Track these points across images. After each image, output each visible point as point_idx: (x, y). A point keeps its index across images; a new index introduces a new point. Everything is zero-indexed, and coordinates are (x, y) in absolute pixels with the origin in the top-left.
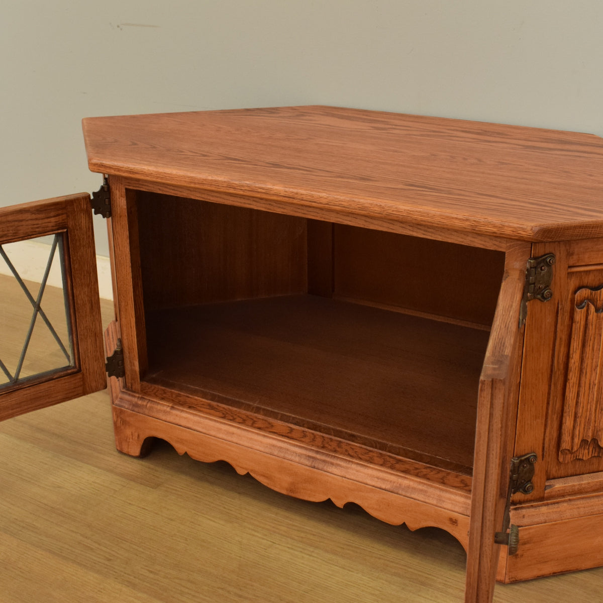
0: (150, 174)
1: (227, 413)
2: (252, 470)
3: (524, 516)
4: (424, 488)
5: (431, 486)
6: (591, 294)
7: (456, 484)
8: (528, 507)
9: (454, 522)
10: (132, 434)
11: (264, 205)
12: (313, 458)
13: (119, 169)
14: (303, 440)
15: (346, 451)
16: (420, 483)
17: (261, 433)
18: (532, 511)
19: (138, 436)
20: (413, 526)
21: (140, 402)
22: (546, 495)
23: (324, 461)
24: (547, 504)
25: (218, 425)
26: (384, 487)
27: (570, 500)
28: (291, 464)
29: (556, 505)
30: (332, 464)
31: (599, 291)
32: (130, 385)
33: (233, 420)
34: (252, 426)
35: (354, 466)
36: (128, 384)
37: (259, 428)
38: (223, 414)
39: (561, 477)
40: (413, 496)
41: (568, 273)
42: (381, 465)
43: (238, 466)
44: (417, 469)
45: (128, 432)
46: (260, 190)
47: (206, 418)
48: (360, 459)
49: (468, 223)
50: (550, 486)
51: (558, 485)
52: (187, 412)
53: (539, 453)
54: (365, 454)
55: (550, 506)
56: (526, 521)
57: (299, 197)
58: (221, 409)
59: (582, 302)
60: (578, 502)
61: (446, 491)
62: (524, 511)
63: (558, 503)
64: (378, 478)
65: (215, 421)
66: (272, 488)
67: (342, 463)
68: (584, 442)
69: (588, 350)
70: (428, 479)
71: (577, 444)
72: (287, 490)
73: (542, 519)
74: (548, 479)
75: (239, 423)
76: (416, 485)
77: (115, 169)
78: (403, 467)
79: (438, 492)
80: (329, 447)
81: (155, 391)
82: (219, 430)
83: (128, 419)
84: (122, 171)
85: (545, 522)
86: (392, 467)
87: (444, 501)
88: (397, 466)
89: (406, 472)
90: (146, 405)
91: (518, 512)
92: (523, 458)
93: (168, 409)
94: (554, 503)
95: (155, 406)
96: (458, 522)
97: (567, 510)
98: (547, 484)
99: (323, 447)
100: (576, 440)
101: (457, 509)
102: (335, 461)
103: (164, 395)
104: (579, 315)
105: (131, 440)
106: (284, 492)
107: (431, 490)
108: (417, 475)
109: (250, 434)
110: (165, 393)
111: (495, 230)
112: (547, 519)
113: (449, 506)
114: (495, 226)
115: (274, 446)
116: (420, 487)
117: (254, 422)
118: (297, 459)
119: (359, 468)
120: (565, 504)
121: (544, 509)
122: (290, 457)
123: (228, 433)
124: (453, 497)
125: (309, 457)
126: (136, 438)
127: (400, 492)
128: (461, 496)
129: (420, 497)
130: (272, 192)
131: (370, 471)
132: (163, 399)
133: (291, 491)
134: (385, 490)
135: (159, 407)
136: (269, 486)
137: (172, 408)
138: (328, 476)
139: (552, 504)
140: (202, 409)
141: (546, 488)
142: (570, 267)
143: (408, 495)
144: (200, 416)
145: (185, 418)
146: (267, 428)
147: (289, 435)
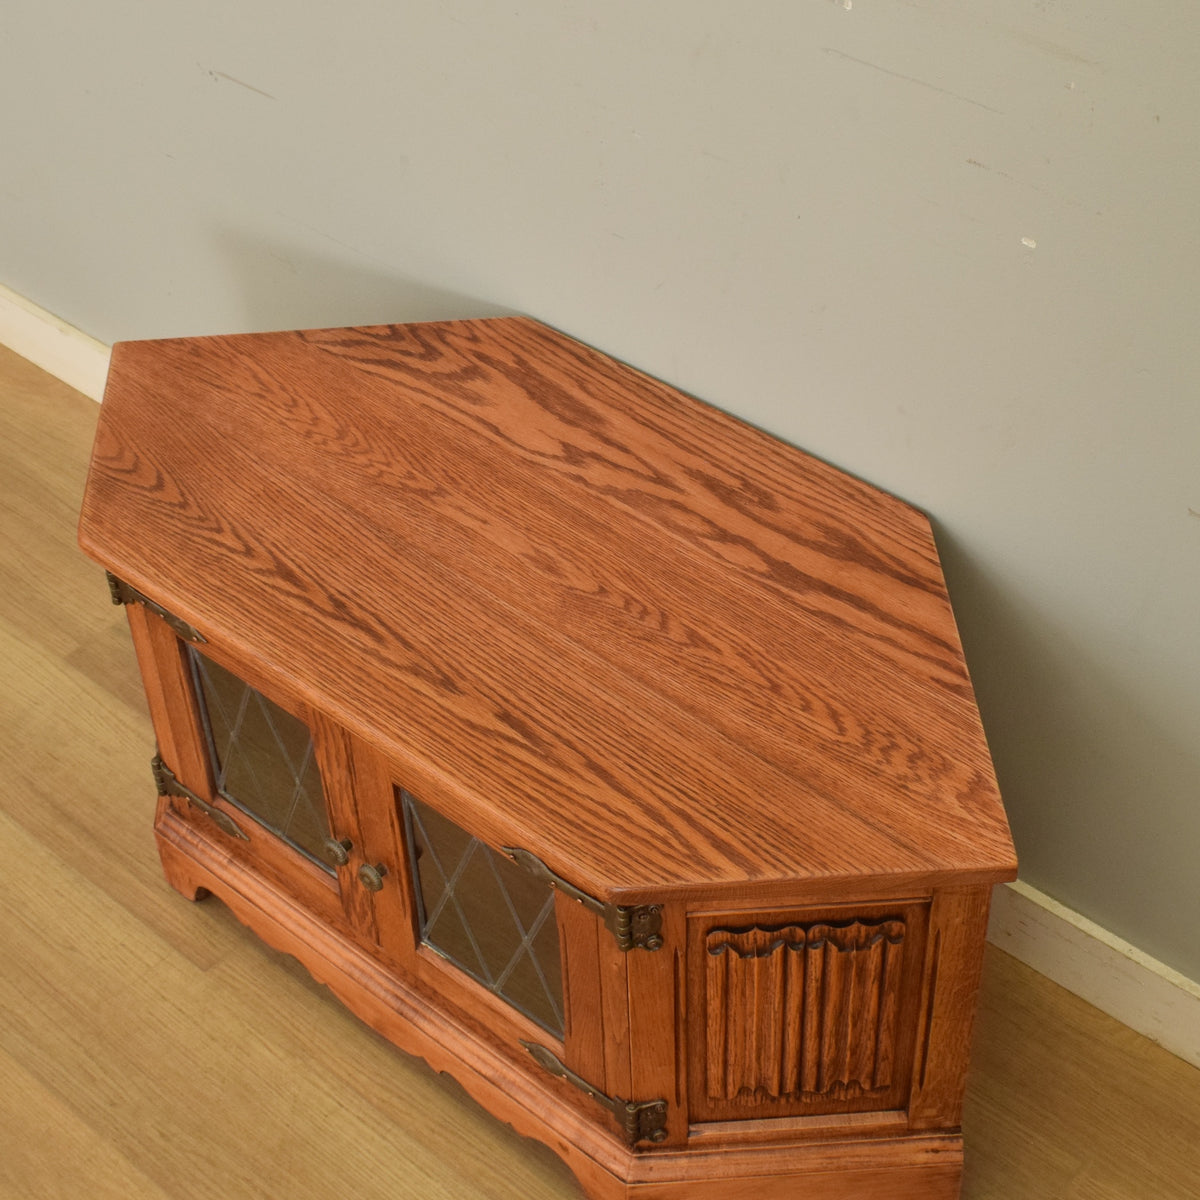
2: (330, 983)
3: (651, 1169)
4: (533, 1091)
5: (543, 1093)
6: (732, 937)
7: (571, 1101)
8: (660, 1157)
9: (563, 1147)
10: (182, 875)
12: (402, 1000)
16: (530, 1082)
17: (341, 940)
18: (664, 1162)
19: (190, 879)
20: (521, 1130)
21: (189, 837)
22: (690, 1142)
23: (416, 1010)
24: (690, 1156)
25: (287, 908)
26: (484, 1072)
27: (726, 1152)
28: (375, 1000)
29: (703, 1159)
30: (426, 1018)
31: (745, 935)
32: (176, 808)
35: (451, 1030)
37: (340, 931)
39: (717, 1121)
40: (516, 1096)
42: (485, 1039)
43: (314, 971)
44: (526, 1062)
45: (177, 869)
48: (461, 1020)
50: (697, 1133)
51: (709, 1132)
52: (249, 875)
53: (672, 1099)
54: (467, 1018)
55: (695, 1159)
56: (653, 1175)
59: (718, 946)
61: (559, 1105)
62: (652, 1163)
63: (706, 1154)
64: (479, 1058)
67: (437, 1021)
68: (743, 1090)
69: (735, 998)
70: (540, 1081)
71: (733, 1093)
73: (679, 1174)
74: (692, 1120)
76: (523, 1084)
78: (510, 1053)
79: (550, 1102)
80: (423, 991)
82: (289, 916)
83: (174, 854)
85: (682, 1179)
86: (498, 1047)
87: (554, 1119)
88: (504, 1048)
89: (514, 1060)
90: (198, 845)
91: (642, 1162)
92: (644, 1106)
93: (226, 862)
94: (701, 1155)
95: (208, 850)
96: (569, 1151)
97: (717, 1166)
98: (692, 1128)
99: (416, 988)
100: (730, 1088)
101: (568, 1134)
102: (430, 1015)
103: (221, 839)
104: (714, 961)
107: (540, 1097)
109: (326, 936)
112: (686, 1175)
113: (559, 1127)
115: (355, 965)
116: (528, 1088)
117: (333, 921)
118: (382, 994)
119: (456, 1034)
120: (718, 1158)
121: (683, 1162)
122: (374, 989)
123: (300, 925)
124: (565, 1116)
125: (398, 997)
126: (189, 882)
127: (504, 1087)
128: (576, 1118)
129: (527, 1102)
131: (469, 1044)
132: (219, 842)
134: (485, 1077)
135: (213, 853)
136: (350, 1009)
137: (231, 861)
138: (417, 1032)
139: (697, 1155)
141: (689, 1133)
142: (690, 912)
143: (513, 1095)
144: (265, 886)
145: (247, 883)
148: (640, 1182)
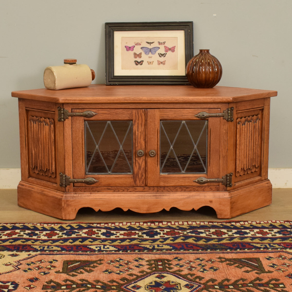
0: (90, 100)
1: (116, 189)
2: (131, 208)
4: (199, 194)
5: (200, 193)
6: (240, 120)
7: (209, 190)
9: (211, 202)
10: (72, 210)
11: (134, 106)
12: (156, 195)
13: (75, 100)
14: (149, 191)
15: (167, 190)
16: (196, 193)
17: (132, 193)
19: (75, 209)
20: (196, 208)
21: (75, 195)
22: (235, 187)
23: (160, 195)
25: (114, 195)
26: (184, 197)
27: (241, 189)
28: (148, 200)
30: (163, 196)
31: (242, 119)
32: (68, 190)
33: (119, 191)
34: (127, 191)
35: (172, 194)
36: (66, 190)
37: (130, 192)
38: (114, 190)
39: (237, 182)
40: (195, 197)
41: (236, 113)
42: (181, 191)
43: (124, 208)
44: (194, 189)
45: (70, 209)
46: (137, 100)
47: (107, 193)
48: (173, 191)
49: (212, 99)
50: (235, 185)
51: (237, 184)
52: (98, 194)
53: (233, 172)
54: (175, 189)
55: (237, 191)
56: (233, 195)
57: (153, 100)
58: (113, 188)
59: (239, 122)
60: (243, 189)
61: (206, 193)
62: (232, 193)
64: (181, 195)
65: (111, 193)
66: (140, 212)
67: (167, 194)
69: (241, 137)
70: (198, 191)
71: (240, 170)
72: (146, 211)
74: (235, 183)
75: (121, 192)
76: (195, 194)
77: (73, 101)
78: (189, 190)
79: (203, 194)
80: (160, 191)
81: (81, 189)
82: (114, 196)
83: (70, 203)
84: (76, 100)
86: (185, 191)
87: (206, 196)
88: (187, 190)
89: (190, 191)
90: (79, 196)
91: (230, 193)
92: (230, 174)
93: (89, 194)
95: (83, 195)
96: (213, 201)
99: (158, 191)
100: (240, 168)
101: (211, 197)
102: (164, 194)
103: (86, 190)
104: (238, 126)
105: (71, 212)
106: (145, 212)
108: (194, 191)
109: (128, 194)
110: (86, 189)
111: (221, 100)
112: (237, 194)
113: (209, 197)
114: (220, 99)
115: (139, 196)
117: (128, 190)
118: (150, 197)
122: (147, 197)
123: (118, 196)
124: (209, 194)
125: (154, 195)
126: (74, 211)
127: (191, 197)
128: (211, 193)
129: (198, 197)
130: (142, 100)
131: (178, 194)
132: (85, 192)
133: (148, 210)
135: (85, 195)
136: (138, 212)
137: (91, 194)
138: (163, 200)
140: (105, 191)
142: (236, 111)
143: (194, 197)
144: (104, 193)
145: (98, 196)
146: (134, 190)
147: (143, 191)
148: (231, 197)
